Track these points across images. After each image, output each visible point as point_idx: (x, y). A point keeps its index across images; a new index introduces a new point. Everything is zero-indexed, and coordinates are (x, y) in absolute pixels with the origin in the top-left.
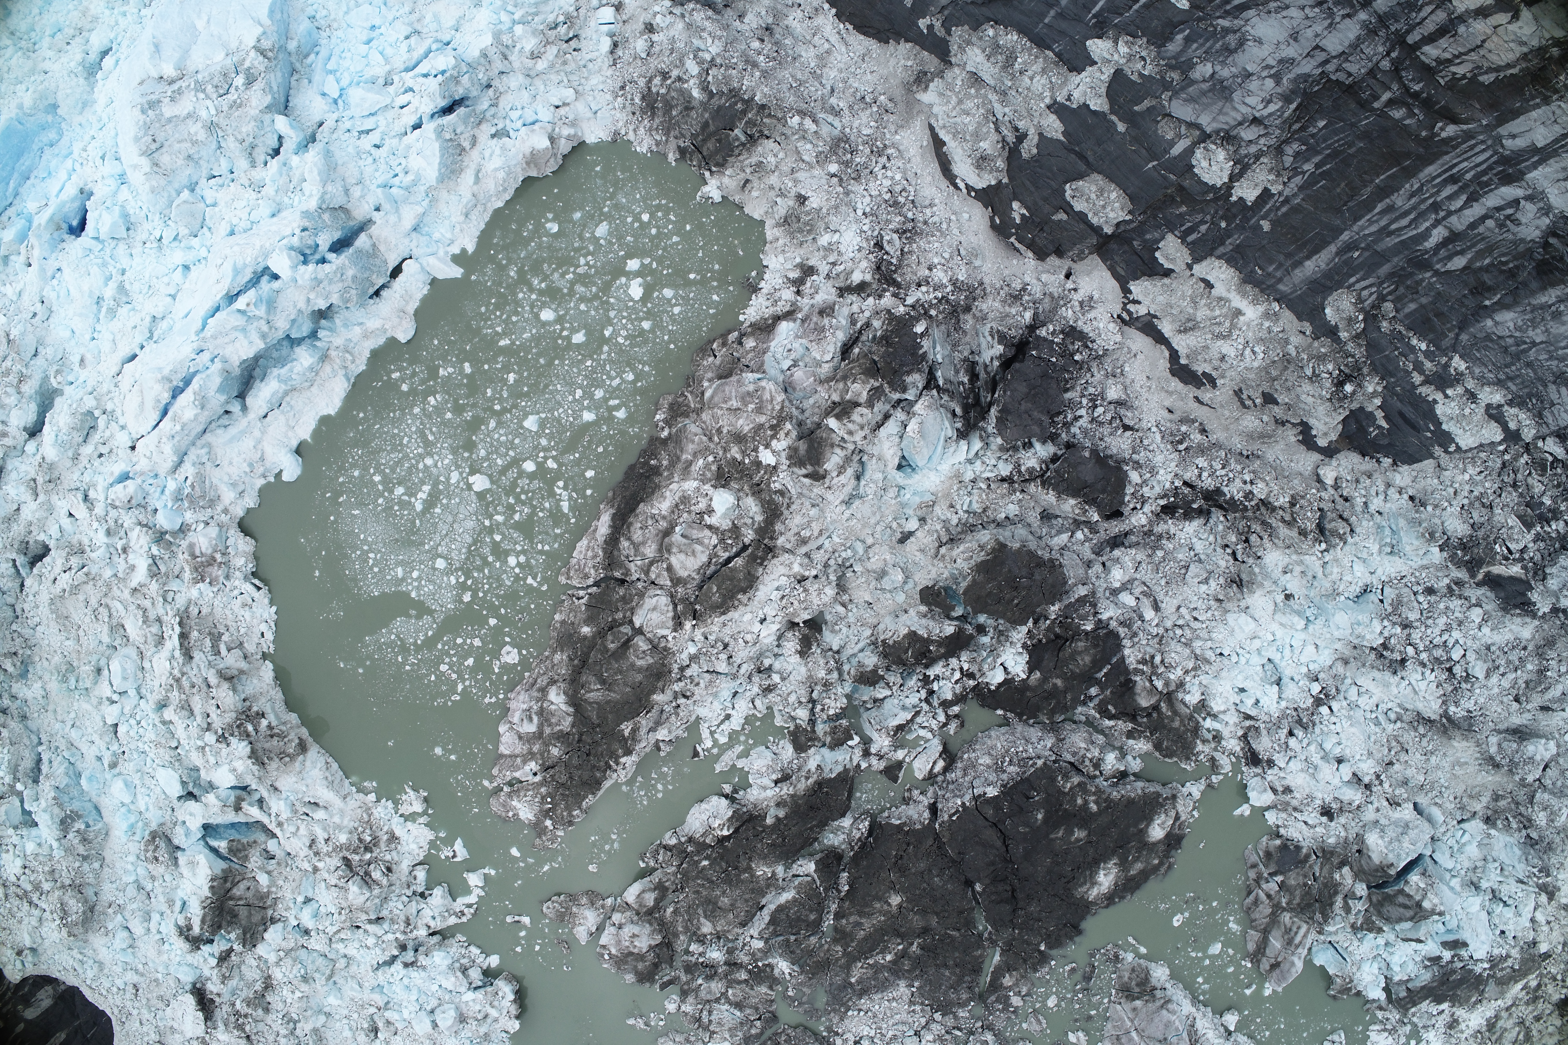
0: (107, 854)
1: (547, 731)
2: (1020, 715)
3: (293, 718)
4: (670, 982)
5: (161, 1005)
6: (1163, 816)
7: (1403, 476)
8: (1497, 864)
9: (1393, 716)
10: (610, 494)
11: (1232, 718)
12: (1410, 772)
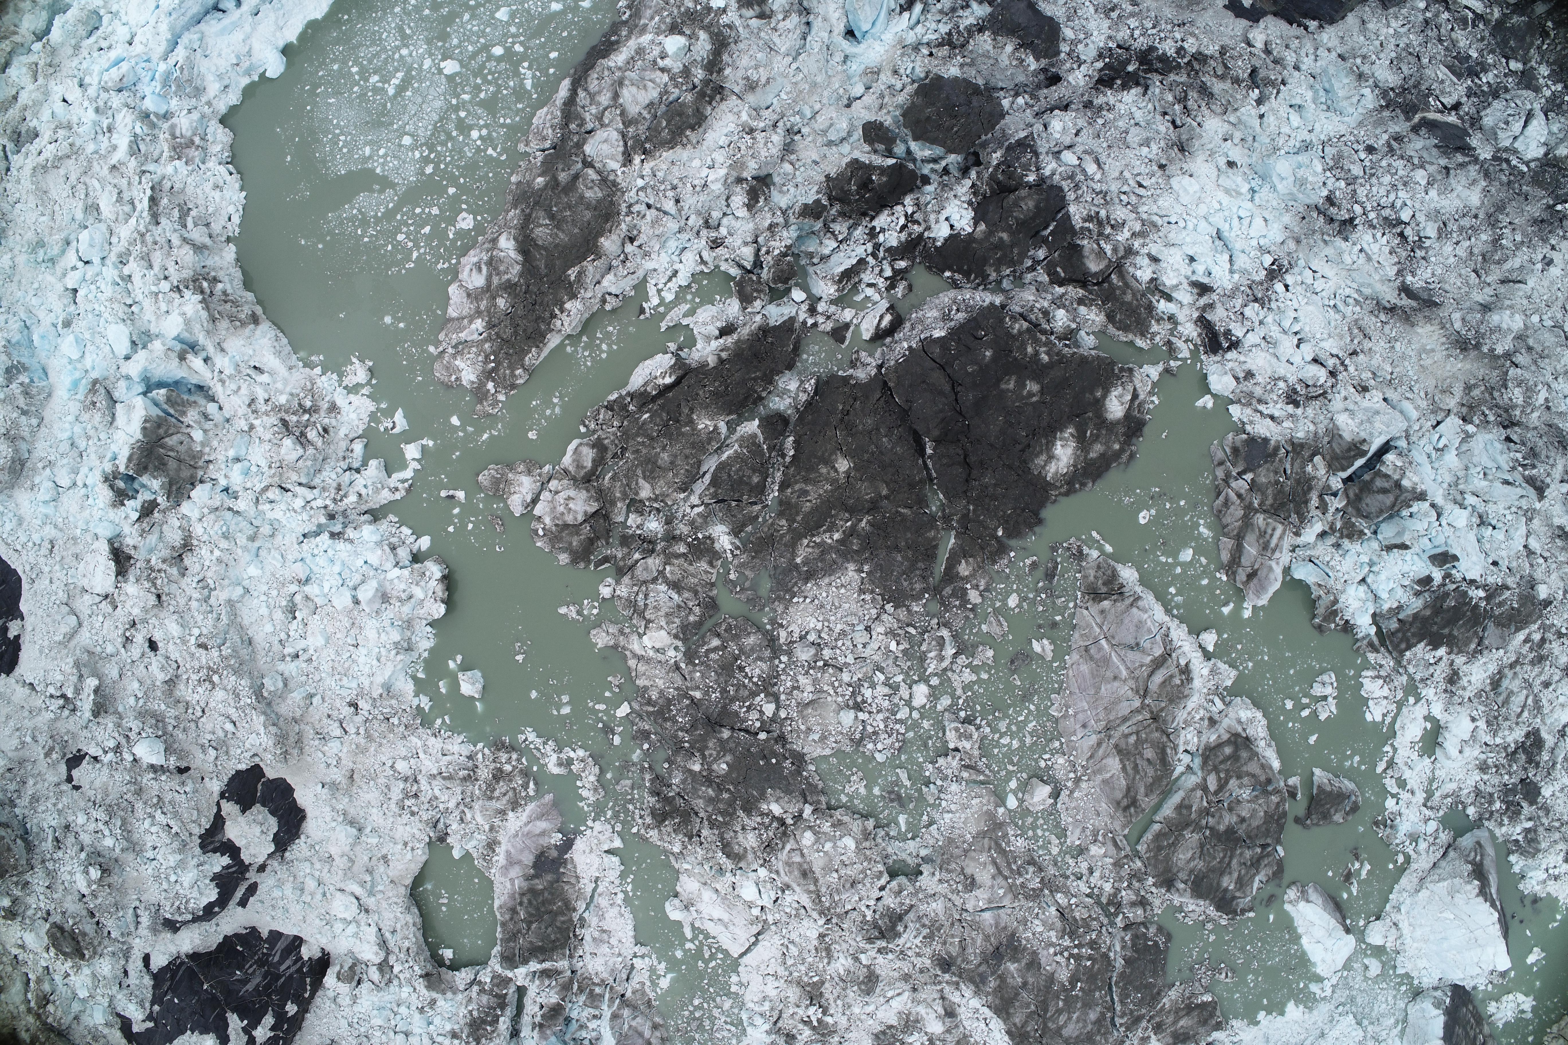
0: (47, 414)
1: (496, 280)
2: (967, 274)
3: (250, 296)
4: (606, 559)
5: (75, 563)
6: (1120, 389)
7: (1329, 36)
8: (1479, 469)
9: (1351, 301)
10: (572, 71)
11: (1185, 296)
12: (1377, 360)
